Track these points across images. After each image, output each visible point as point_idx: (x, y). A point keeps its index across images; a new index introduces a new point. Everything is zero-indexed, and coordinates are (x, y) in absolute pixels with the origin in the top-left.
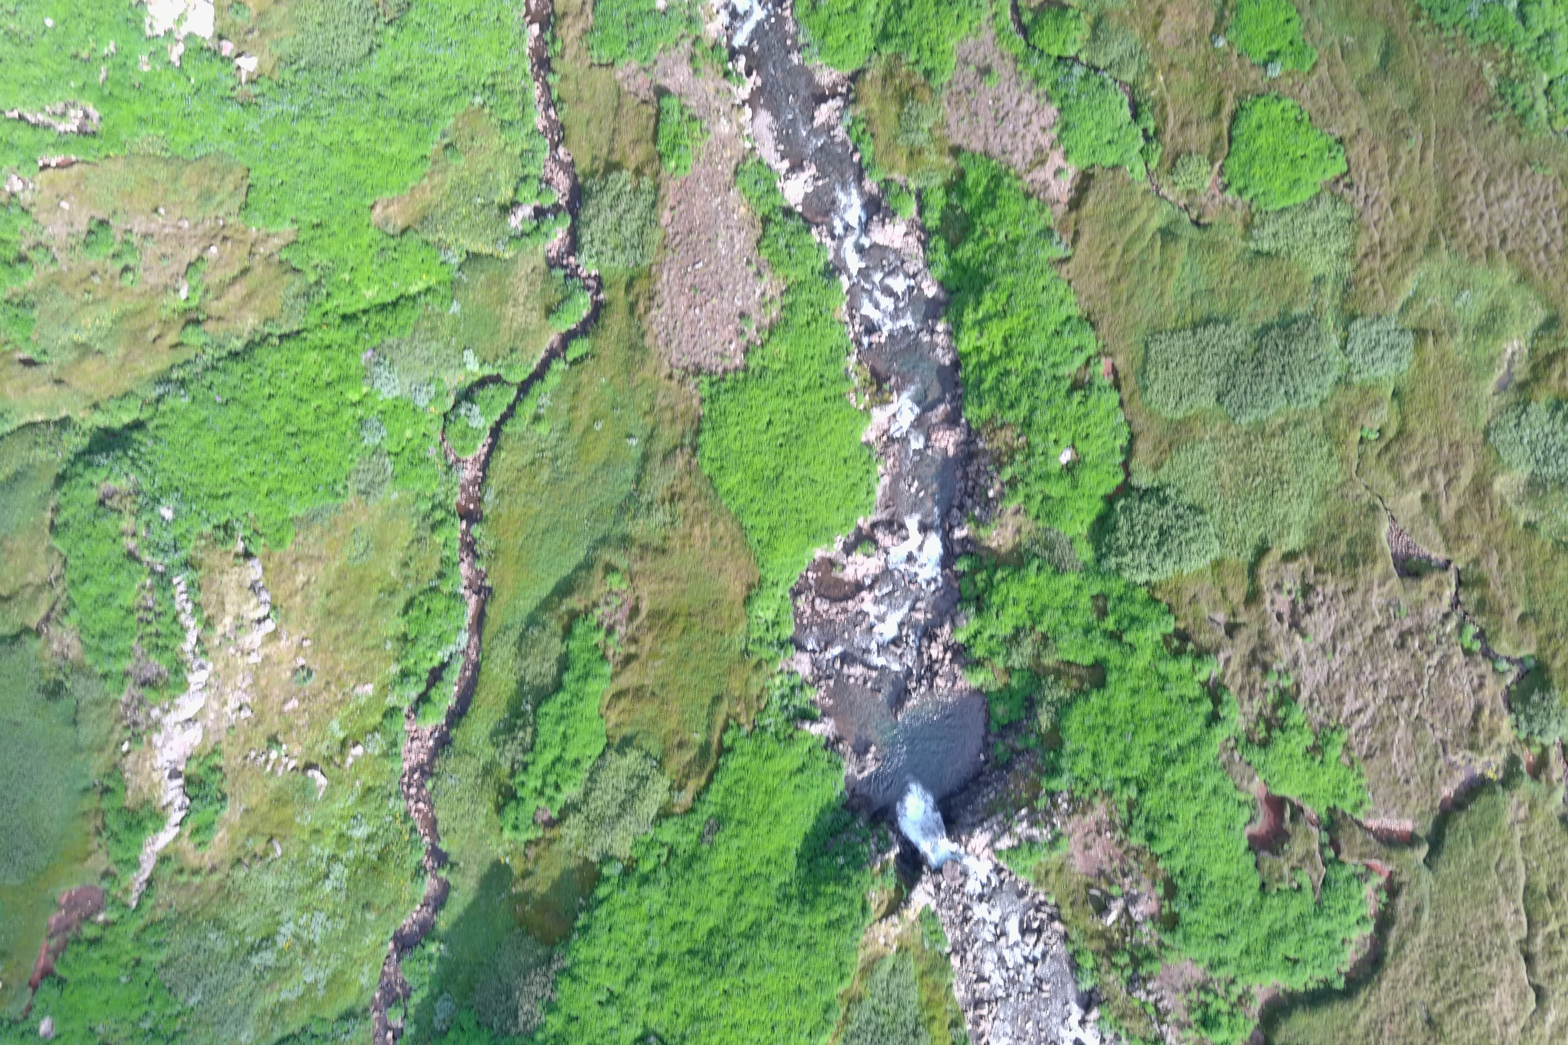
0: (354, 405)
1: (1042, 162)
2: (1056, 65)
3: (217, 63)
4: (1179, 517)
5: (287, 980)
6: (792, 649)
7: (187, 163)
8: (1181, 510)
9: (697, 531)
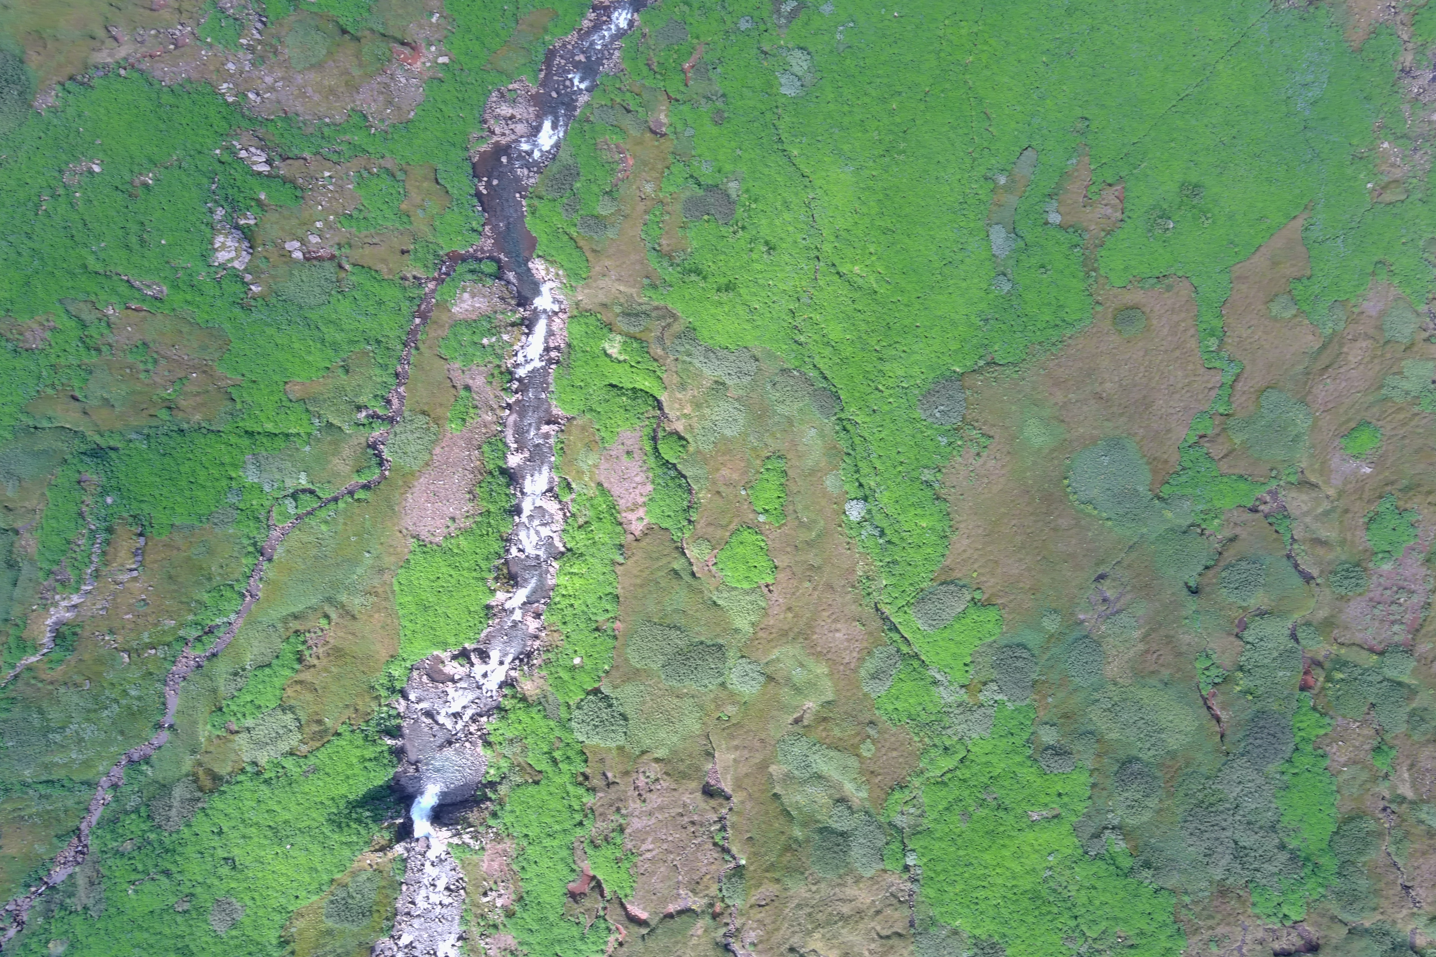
0: (231, 479)
1: (632, 510)
2: (664, 464)
3: (239, 285)
4: (613, 717)
5: (62, 752)
6: (399, 697)
7: (201, 328)
8: (615, 714)
9: (376, 616)
